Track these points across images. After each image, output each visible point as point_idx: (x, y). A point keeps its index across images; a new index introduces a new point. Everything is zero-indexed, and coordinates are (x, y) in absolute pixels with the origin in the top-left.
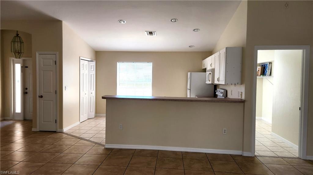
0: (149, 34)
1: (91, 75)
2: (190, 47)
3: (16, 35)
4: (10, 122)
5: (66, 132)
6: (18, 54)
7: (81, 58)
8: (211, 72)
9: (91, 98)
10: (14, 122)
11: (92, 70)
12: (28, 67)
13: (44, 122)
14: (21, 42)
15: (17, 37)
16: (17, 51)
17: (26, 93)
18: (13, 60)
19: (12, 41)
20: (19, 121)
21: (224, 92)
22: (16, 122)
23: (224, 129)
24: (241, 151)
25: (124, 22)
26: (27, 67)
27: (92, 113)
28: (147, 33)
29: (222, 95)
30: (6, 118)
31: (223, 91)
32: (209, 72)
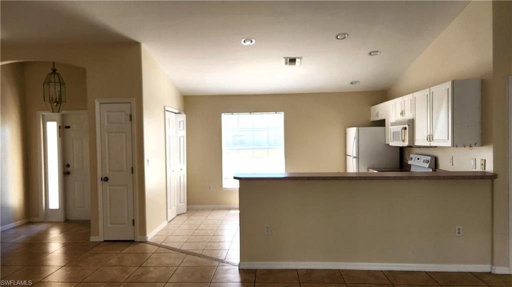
0: (288, 63)
1: (180, 138)
2: (352, 83)
3: (52, 71)
4: (41, 227)
5: (152, 241)
6: (57, 104)
7: (167, 109)
8: (407, 126)
9: (180, 177)
10: (50, 225)
11: (180, 129)
12: (71, 127)
13: (111, 224)
14: (61, 83)
15: (53, 75)
16: (54, 100)
17: (68, 173)
18: (43, 115)
19: (45, 82)
20: (55, 224)
21: (431, 160)
22: (51, 227)
23: (457, 227)
24: (490, 266)
25: (252, 42)
26: (68, 127)
27: (183, 204)
28: (286, 60)
29: (427, 165)
30: (32, 219)
31: (429, 158)
32: (402, 126)
